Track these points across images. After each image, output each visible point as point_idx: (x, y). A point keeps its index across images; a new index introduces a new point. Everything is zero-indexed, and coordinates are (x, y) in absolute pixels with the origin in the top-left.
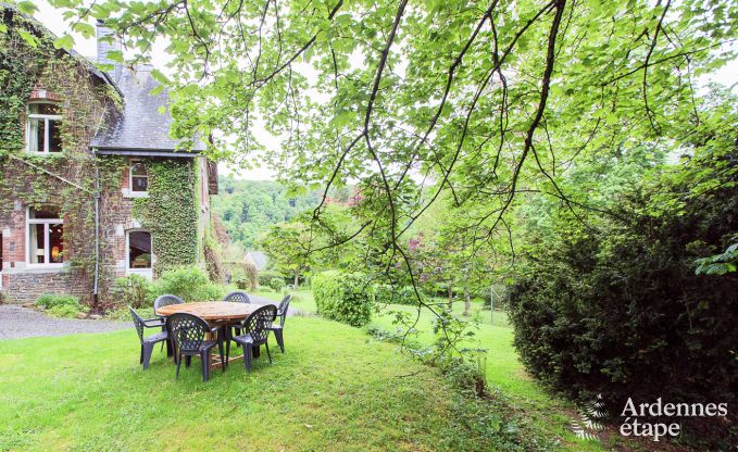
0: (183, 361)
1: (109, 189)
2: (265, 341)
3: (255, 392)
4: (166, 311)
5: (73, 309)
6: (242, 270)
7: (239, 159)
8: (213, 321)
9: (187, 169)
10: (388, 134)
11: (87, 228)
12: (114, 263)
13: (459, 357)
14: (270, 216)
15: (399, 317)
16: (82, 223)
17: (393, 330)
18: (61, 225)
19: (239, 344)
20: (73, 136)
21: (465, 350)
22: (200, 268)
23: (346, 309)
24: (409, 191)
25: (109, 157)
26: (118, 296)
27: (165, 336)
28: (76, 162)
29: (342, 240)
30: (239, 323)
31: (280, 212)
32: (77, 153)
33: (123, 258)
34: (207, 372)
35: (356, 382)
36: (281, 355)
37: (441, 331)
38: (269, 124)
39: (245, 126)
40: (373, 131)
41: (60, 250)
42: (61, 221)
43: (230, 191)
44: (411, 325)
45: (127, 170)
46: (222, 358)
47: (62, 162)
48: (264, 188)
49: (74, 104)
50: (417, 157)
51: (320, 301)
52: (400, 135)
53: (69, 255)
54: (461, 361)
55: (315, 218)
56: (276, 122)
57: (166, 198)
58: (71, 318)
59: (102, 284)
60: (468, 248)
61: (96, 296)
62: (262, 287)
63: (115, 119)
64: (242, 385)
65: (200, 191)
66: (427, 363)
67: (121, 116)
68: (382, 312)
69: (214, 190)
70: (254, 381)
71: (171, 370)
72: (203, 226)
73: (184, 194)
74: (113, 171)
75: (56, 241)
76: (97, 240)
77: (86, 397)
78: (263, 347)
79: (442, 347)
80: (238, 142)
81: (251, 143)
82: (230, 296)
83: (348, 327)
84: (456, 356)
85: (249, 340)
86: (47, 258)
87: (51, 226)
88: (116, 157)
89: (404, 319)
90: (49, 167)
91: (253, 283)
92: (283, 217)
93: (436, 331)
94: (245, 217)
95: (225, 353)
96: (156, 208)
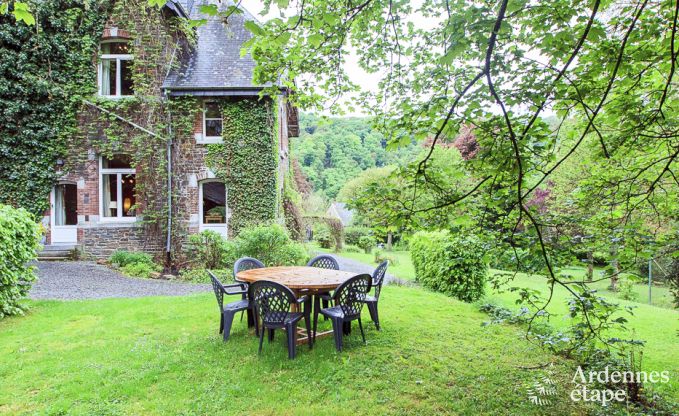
0: (266, 333)
1: (183, 135)
2: (358, 316)
3: (347, 375)
4: (247, 277)
5: (147, 268)
6: (325, 226)
7: (329, 104)
8: (298, 290)
9: (264, 110)
10: (514, 66)
11: (160, 179)
12: (187, 217)
13: (604, 349)
14: (358, 160)
15: (525, 295)
16: (154, 173)
17: (516, 311)
18: (134, 175)
19: (326, 317)
20: (145, 76)
21: (613, 341)
22: (279, 225)
23: (453, 277)
24: (540, 138)
25: (181, 98)
26: (191, 254)
27: (246, 305)
28: (148, 106)
29: (452, 200)
30: (328, 294)
31: (370, 155)
32: (149, 95)
33: (197, 211)
34: (293, 349)
35: (467, 372)
36: (375, 332)
37: (580, 314)
38: (363, 59)
39: (336, 64)
40: (495, 64)
41: (133, 203)
42: (134, 171)
43: (311, 131)
44: (540, 306)
45: (201, 113)
46: (309, 332)
47: (134, 106)
48: (350, 127)
49: (146, 41)
50: (552, 96)
51: (420, 267)
52: (530, 68)
53: (141, 208)
54: (607, 353)
55: (420, 172)
56: (371, 56)
57: (241, 143)
58: (144, 278)
59: (175, 241)
60: (618, 207)
61: (169, 253)
62: (348, 247)
63: (187, 55)
64: (332, 367)
65: (278, 136)
66: (561, 353)
67: (193, 51)
68: (502, 288)
69: (294, 132)
70: (346, 362)
71: (254, 343)
72: (282, 175)
73: (261, 139)
74: (186, 114)
75: (128, 193)
76: (170, 192)
77: (166, 368)
78: (355, 322)
79: (582, 336)
80: (328, 83)
81: (344, 84)
82: (317, 260)
83: (455, 301)
84: (599, 346)
85: (340, 314)
86: (120, 212)
87: (124, 176)
88: (189, 98)
89: (531, 298)
90: (121, 112)
91: (338, 241)
92: (374, 162)
93: (573, 315)
94: (329, 161)
95: (311, 327)
96: (230, 155)
